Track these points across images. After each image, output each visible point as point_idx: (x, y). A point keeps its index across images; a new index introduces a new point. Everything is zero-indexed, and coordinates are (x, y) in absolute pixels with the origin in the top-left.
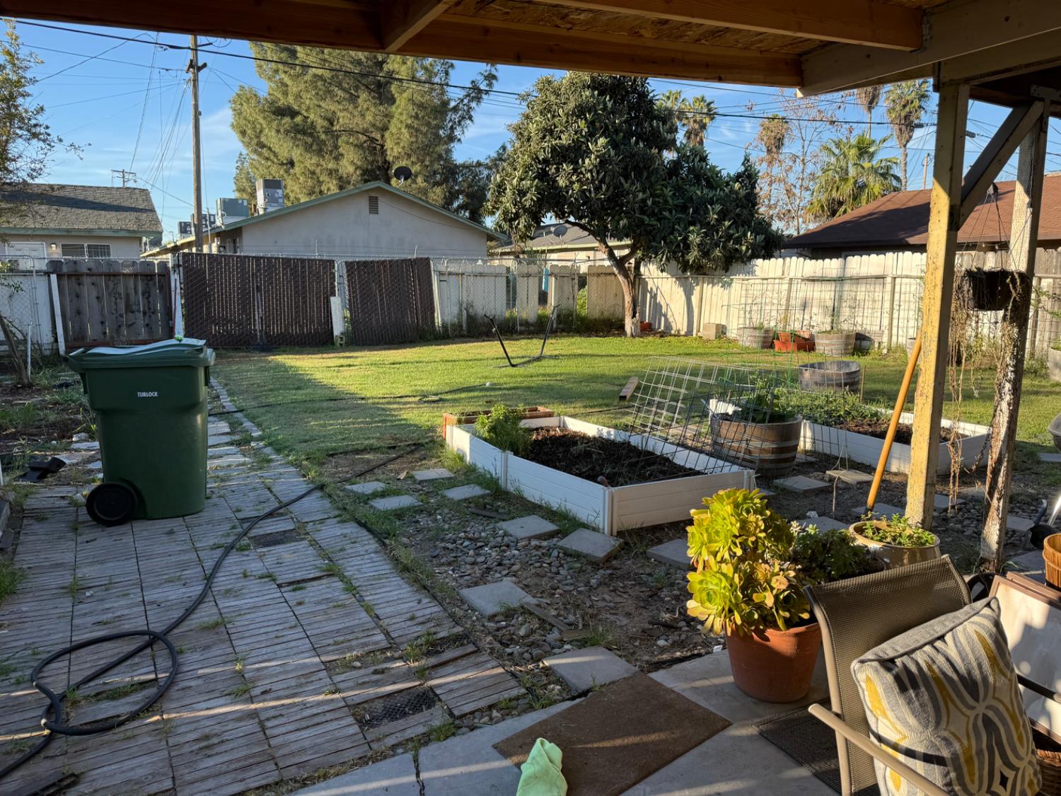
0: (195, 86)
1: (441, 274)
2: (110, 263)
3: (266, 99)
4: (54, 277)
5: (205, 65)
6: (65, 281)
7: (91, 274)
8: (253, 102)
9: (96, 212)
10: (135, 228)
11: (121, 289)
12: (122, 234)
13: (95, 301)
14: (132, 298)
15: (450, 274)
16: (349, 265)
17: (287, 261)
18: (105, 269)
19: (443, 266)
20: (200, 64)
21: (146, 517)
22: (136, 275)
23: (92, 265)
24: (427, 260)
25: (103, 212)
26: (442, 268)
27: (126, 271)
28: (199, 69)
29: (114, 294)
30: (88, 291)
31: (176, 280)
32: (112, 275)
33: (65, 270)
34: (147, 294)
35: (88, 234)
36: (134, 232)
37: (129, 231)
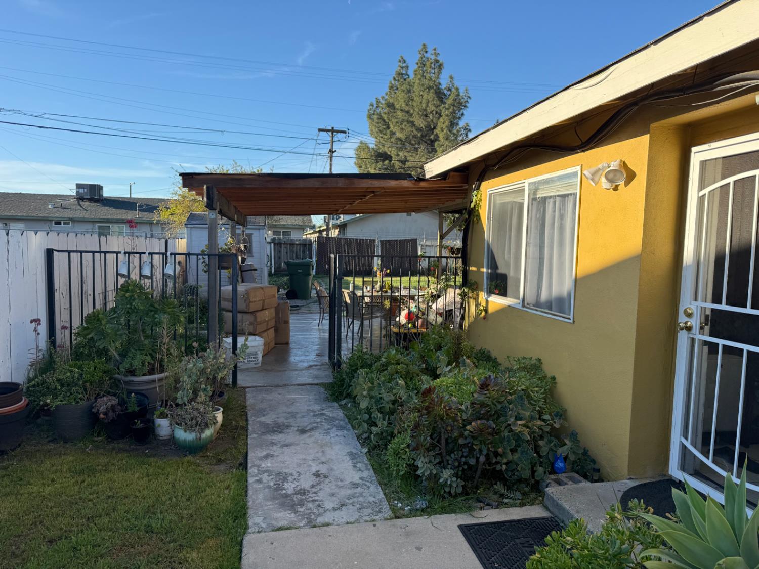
0: (331, 161)
1: (422, 246)
2: (292, 240)
3: (373, 149)
4: (272, 244)
5: (336, 151)
6: (276, 245)
7: (285, 244)
8: (366, 150)
9: (287, 217)
10: (302, 224)
11: (295, 249)
12: (296, 226)
13: (285, 254)
14: (298, 253)
15: (426, 246)
16: (382, 242)
17: (356, 240)
18: (289, 242)
19: (424, 242)
20: (334, 150)
21: (297, 298)
22: (300, 244)
23: (285, 240)
24: (416, 240)
25: (289, 217)
26: (422, 243)
27: (297, 243)
28: (333, 152)
29: (292, 251)
30: (283, 250)
31: (315, 246)
32: (292, 244)
33: (276, 242)
34: (304, 252)
35: (284, 226)
37: (299, 225)
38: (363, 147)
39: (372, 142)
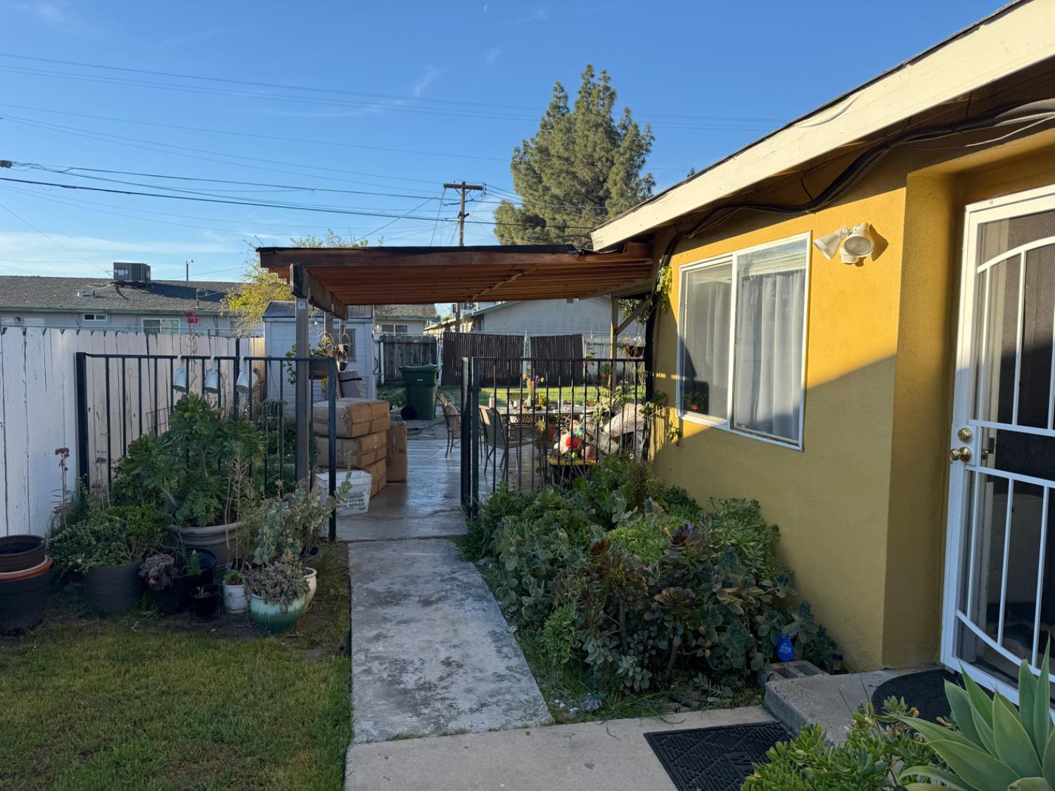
0: (462, 228)
1: (589, 344)
2: (408, 337)
3: (520, 211)
4: (382, 344)
5: (468, 214)
6: (387, 345)
7: (399, 343)
8: (510, 213)
10: (422, 315)
11: (412, 350)
12: (414, 319)
13: (399, 357)
14: (417, 356)
15: (595, 344)
16: (533, 339)
17: (498, 337)
18: (405, 340)
19: (591, 339)
20: (465, 213)
21: (416, 419)
22: (420, 344)
23: (399, 338)
24: (580, 335)
26: (589, 341)
27: (415, 341)
28: (465, 216)
29: (409, 353)
30: (397, 351)
31: (440, 346)
32: (409, 343)
33: (387, 340)
34: (425, 354)
35: (397, 319)
36: (421, 318)
37: (418, 317)
38: (506, 208)
39: (518, 201)
